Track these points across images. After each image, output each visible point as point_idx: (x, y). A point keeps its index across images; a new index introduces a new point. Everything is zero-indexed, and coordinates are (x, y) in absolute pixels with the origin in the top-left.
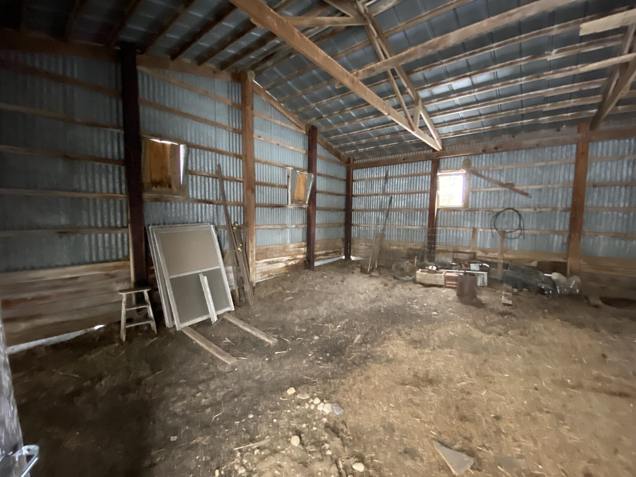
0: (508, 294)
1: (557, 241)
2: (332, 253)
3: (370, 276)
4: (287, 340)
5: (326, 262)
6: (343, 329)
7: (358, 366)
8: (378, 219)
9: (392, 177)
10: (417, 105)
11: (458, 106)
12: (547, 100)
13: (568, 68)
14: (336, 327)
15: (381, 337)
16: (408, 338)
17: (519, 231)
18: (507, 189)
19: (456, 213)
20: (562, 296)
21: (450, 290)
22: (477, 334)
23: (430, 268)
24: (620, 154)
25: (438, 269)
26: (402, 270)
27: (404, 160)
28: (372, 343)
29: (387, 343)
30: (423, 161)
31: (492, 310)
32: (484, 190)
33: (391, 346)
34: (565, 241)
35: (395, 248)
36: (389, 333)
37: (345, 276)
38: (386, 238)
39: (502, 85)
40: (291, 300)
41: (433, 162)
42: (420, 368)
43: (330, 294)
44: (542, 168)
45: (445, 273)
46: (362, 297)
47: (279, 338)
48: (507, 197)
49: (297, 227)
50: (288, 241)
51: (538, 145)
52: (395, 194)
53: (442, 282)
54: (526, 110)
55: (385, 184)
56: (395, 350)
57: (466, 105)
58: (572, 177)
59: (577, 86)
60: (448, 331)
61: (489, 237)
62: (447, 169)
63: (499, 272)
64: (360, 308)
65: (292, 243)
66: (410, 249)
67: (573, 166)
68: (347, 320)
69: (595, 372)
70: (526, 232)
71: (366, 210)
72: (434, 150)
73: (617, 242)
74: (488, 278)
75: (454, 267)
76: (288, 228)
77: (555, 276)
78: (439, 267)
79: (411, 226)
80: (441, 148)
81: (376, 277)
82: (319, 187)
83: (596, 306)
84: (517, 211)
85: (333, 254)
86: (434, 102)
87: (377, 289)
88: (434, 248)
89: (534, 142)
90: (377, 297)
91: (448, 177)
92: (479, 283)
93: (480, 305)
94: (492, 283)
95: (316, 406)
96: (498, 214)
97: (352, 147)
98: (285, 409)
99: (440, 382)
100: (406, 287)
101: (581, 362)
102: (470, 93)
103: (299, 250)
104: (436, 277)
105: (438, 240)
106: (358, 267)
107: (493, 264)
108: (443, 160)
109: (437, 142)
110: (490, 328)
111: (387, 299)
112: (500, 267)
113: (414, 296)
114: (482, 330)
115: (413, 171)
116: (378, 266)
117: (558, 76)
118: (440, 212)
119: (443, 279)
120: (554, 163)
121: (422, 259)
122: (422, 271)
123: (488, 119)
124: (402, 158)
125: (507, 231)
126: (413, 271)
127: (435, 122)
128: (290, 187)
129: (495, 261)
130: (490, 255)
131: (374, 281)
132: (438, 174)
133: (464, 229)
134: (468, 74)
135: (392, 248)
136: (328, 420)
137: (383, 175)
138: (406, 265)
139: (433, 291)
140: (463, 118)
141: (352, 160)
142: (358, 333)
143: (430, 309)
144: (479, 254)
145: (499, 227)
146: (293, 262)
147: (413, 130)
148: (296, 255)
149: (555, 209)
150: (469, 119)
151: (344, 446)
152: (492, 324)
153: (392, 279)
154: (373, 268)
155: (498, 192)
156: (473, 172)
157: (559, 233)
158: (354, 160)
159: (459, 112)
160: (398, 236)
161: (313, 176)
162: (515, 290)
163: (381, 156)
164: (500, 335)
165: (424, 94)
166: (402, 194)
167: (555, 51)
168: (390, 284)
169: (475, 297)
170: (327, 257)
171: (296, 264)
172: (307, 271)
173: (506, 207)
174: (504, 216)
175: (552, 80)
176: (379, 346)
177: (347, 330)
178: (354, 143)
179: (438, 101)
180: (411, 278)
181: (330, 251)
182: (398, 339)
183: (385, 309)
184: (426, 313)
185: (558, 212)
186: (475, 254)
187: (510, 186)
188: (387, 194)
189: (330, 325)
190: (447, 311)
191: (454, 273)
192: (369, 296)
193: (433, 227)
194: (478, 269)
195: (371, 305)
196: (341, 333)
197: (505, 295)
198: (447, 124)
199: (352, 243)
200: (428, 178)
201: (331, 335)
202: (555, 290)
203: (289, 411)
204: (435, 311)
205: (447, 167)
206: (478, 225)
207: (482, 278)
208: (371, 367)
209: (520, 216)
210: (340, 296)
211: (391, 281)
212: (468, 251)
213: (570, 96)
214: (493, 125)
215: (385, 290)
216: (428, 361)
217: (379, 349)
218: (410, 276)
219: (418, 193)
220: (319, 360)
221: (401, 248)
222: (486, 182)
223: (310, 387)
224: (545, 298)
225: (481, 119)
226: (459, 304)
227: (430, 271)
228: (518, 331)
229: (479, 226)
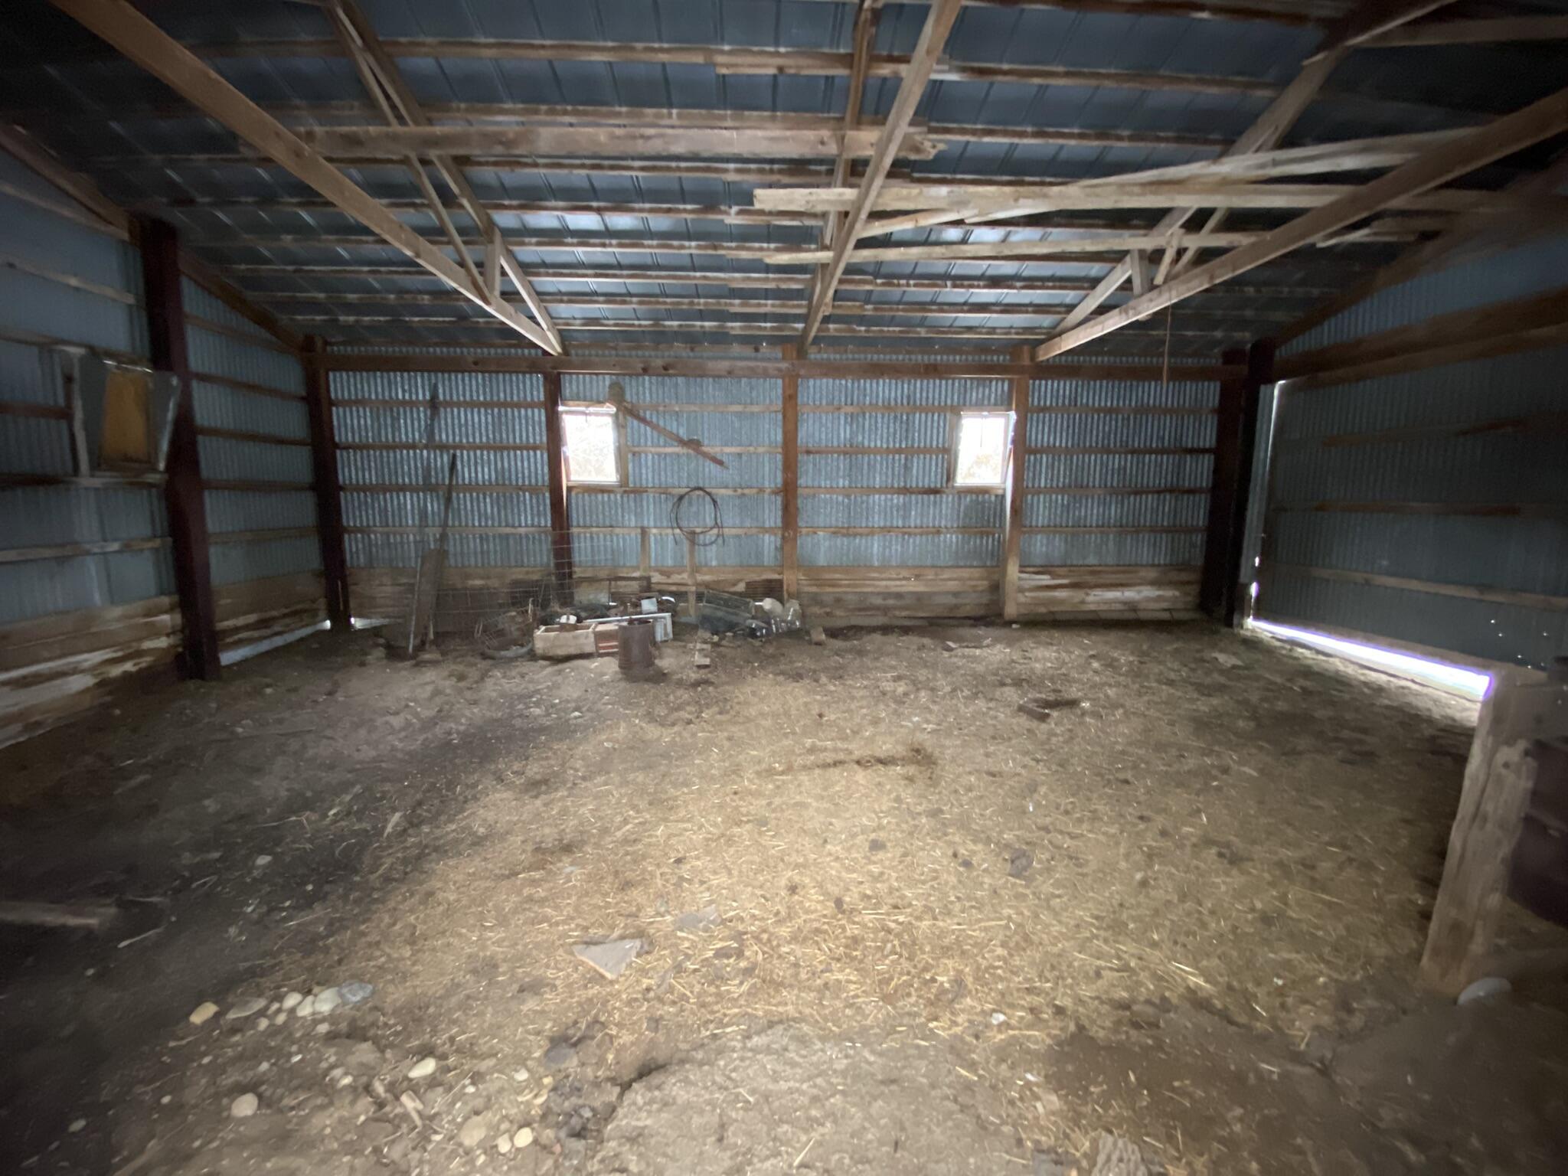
0: (705, 646)
1: (769, 543)
2: (285, 616)
3: (417, 665)
4: (154, 899)
5: (265, 646)
6: (349, 814)
7: (401, 881)
8: (423, 514)
9: (450, 404)
10: (491, 241)
11: (582, 265)
12: (735, 293)
13: (757, 245)
14: (325, 816)
15: (456, 799)
16: (520, 781)
17: (715, 531)
18: (691, 451)
19: (606, 496)
20: (780, 635)
21: (606, 659)
22: (652, 731)
23: (563, 619)
24: (836, 403)
25: (579, 620)
26: (501, 633)
27: (476, 363)
28: (433, 820)
29: (471, 808)
30: (524, 373)
31: (680, 683)
32: (653, 450)
33: (481, 811)
34: (779, 543)
35: (478, 582)
36: (474, 786)
37: (338, 676)
38: (452, 562)
39: (659, 246)
40: (143, 785)
41: (545, 378)
42: (547, 831)
43: (294, 735)
44: (739, 414)
45: (595, 626)
46: (397, 722)
47: (121, 904)
48: (693, 465)
49: (127, 547)
50: (97, 598)
51: (730, 373)
52: (461, 447)
53: (590, 648)
54: (706, 304)
55: (432, 420)
56: (491, 816)
57: (601, 269)
58: (780, 438)
59: (774, 280)
60: (601, 743)
61: (671, 544)
62: (577, 398)
63: (692, 610)
64: (394, 749)
65: (113, 602)
66: (516, 583)
67: (780, 416)
68: (358, 789)
69: (808, 742)
70: (726, 530)
71: (384, 489)
72: (545, 353)
73: (839, 541)
74: (674, 623)
75: (613, 611)
76: (88, 553)
77: (767, 604)
78: (583, 614)
79: (513, 526)
80: (559, 350)
81: (434, 663)
82: (203, 416)
83: (819, 644)
84: (709, 494)
85: (287, 621)
86: (530, 244)
87: (437, 692)
88: (570, 575)
89: (725, 365)
90: (440, 711)
91: (583, 418)
92: (659, 637)
93: (661, 677)
94: (681, 630)
95: (292, 1011)
96: (681, 498)
97: (314, 306)
98: (193, 1061)
99: (584, 843)
100: (514, 673)
101: (794, 733)
102: (604, 245)
103: (152, 624)
104: (575, 638)
105: (576, 558)
106: (377, 645)
107: (680, 596)
108: (567, 377)
109: (550, 335)
110: (676, 715)
111: (467, 713)
112: (692, 599)
113: (531, 687)
114: (662, 723)
115: (502, 395)
116: (436, 634)
117: (744, 255)
118: (573, 494)
119: (592, 639)
120: (755, 409)
121: (545, 605)
122: (546, 631)
123: (643, 307)
124: (470, 360)
125: (698, 530)
126: (527, 633)
127: (540, 289)
128: (79, 415)
129: (683, 589)
130: (676, 578)
131: (430, 675)
132: (561, 408)
133: (626, 531)
134: (595, 204)
135: (471, 582)
136: (332, 1024)
137: (423, 395)
138: (509, 620)
139: (572, 670)
140: (596, 294)
141: (319, 343)
142: (394, 810)
143: (565, 710)
144: (656, 578)
145: (684, 523)
146: (129, 666)
147: (487, 302)
148: (141, 639)
149: (761, 490)
150: (610, 297)
151: (383, 1052)
152: (679, 708)
153: (478, 660)
154: (423, 643)
155: (678, 455)
156: (628, 413)
157: (770, 530)
158: (326, 343)
159: (589, 280)
160: (482, 552)
161: (175, 381)
162: (716, 638)
163: (410, 343)
164: (689, 722)
165: (505, 219)
166: (481, 448)
167: (735, 209)
168: (473, 674)
169: (653, 664)
170: (268, 632)
171: (140, 671)
172: (191, 685)
173: (693, 484)
174: (690, 504)
175: (738, 260)
176: (451, 821)
177: (360, 815)
178: (322, 296)
179: (539, 244)
180: (524, 650)
181: (275, 613)
182: (496, 791)
183: (463, 736)
184: (559, 718)
185: (766, 496)
186: (648, 579)
187: (694, 444)
188: (443, 447)
189: (306, 817)
190: (600, 706)
191: (611, 625)
192: (416, 715)
193: (561, 528)
194: (654, 608)
195: (424, 736)
196: (343, 823)
197: (701, 650)
198: (565, 298)
199: (350, 580)
200: (540, 415)
201: (310, 841)
202: (769, 629)
203: (206, 1060)
204: (577, 709)
205: (578, 393)
206: (649, 521)
207: (664, 626)
208: (434, 871)
209: (715, 502)
210: (329, 733)
211: (475, 665)
212: (636, 574)
213: (767, 294)
214: (657, 319)
215: (460, 691)
216: (564, 812)
217: (454, 827)
218: (522, 646)
219: (521, 448)
220: (284, 909)
221: (494, 583)
222: (655, 434)
223: (262, 980)
224: (757, 643)
225: (631, 303)
226: (623, 684)
227: (565, 628)
228: (716, 709)
229: (652, 524)
